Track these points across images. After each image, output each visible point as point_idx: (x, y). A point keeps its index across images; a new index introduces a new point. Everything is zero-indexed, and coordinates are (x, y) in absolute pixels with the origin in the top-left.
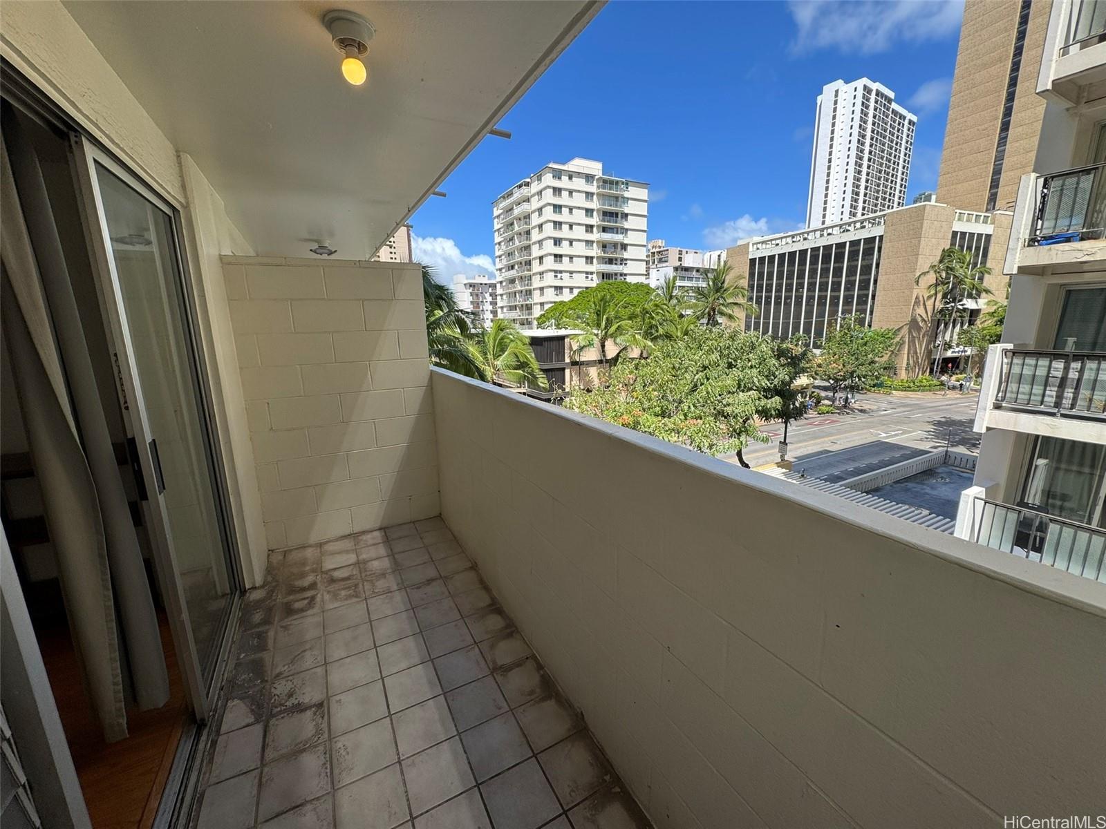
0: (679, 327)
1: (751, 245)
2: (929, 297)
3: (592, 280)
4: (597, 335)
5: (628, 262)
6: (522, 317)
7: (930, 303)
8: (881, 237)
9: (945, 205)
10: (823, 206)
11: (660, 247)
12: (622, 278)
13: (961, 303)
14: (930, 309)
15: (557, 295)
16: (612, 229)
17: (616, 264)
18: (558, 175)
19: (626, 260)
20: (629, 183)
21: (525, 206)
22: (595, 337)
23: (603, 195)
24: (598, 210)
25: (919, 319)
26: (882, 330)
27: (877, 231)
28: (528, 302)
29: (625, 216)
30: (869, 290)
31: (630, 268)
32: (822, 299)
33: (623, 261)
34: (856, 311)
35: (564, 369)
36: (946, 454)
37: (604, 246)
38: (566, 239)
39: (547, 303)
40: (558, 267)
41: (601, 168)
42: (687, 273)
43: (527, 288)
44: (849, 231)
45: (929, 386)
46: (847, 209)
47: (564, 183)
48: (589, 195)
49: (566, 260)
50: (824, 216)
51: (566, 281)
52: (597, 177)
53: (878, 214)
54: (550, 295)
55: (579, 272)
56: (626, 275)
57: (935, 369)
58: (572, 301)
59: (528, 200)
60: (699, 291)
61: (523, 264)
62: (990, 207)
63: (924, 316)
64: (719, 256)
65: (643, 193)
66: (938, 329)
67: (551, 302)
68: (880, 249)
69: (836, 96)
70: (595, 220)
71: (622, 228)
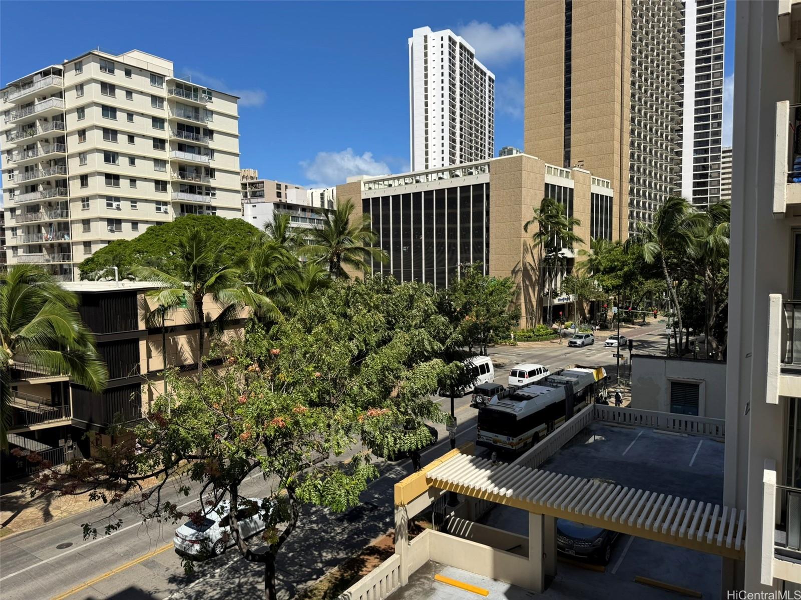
1: (362, 184)
2: (535, 246)
3: (166, 212)
4: (187, 288)
5: (217, 192)
6: (51, 263)
7: (535, 251)
8: (488, 184)
9: (537, 158)
10: (425, 150)
11: (252, 178)
12: (209, 212)
13: (560, 252)
14: (536, 257)
15: (112, 231)
16: (193, 147)
17: (200, 193)
18: (108, 66)
19: (214, 189)
20: (213, 93)
21: (55, 102)
22: (186, 292)
23: (177, 102)
24: (171, 122)
25: (529, 268)
26: (502, 279)
27: (482, 178)
28: (63, 241)
29: (210, 133)
31: (219, 200)
33: (210, 191)
34: (474, 259)
35: (136, 343)
36: (594, 408)
37: (182, 169)
38: (124, 155)
39: (96, 242)
40: (112, 191)
41: (172, 68)
42: (291, 211)
43: (59, 219)
44: (458, 176)
45: (546, 335)
46: (447, 156)
47: (118, 78)
48: (157, 100)
49: (124, 183)
50: (427, 160)
51: (125, 212)
52: (167, 78)
53: (474, 163)
54: (100, 232)
55: (146, 201)
56: (214, 208)
57: (548, 318)
58: (138, 240)
59: (60, 94)
60: (318, 234)
61: (54, 184)
62: (567, 164)
63: (532, 263)
64: (322, 195)
65: (232, 108)
66: (544, 277)
67: (103, 242)
68: (487, 196)
69: (426, 41)
70: (167, 133)
71: (207, 148)
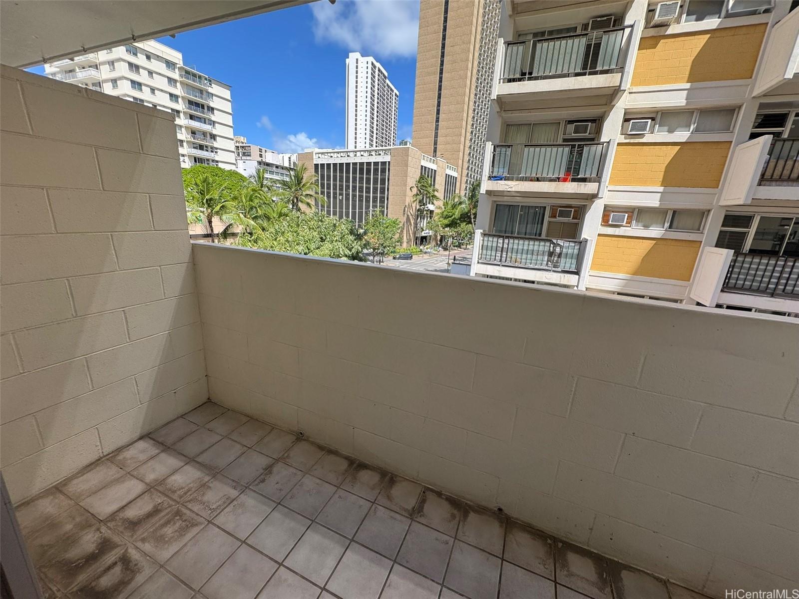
0: (275, 210)
1: (314, 154)
2: (414, 201)
3: (184, 162)
4: (202, 212)
5: (218, 150)
7: (414, 205)
8: (389, 162)
9: (417, 150)
10: (355, 136)
11: (243, 143)
12: (214, 164)
13: (427, 206)
14: (414, 208)
16: (200, 118)
17: (207, 151)
18: (133, 51)
19: (217, 148)
20: (212, 81)
21: (93, 72)
22: (201, 214)
23: (187, 85)
24: (183, 98)
25: (410, 214)
26: (394, 219)
27: (387, 158)
29: (212, 109)
30: (385, 194)
31: (220, 156)
32: (361, 197)
33: (213, 149)
34: (380, 207)
37: (193, 133)
41: (181, 58)
42: (268, 167)
44: (372, 155)
45: (416, 252)
46: (368, 141)
47: (141, 60)
48: (172, 81)
50: (356, 143)
52: (178, 66)
53: (383, 148)
56: (217, 162)
57: (418, 242)
59: (96, 67)
60: (284, 183)
62: (434, 155)
63: (412, 212)
64: (290, 158)
65: (226, 93)
66: (417, 220)
68: (389, 169)
69: (357, 63)
70: (181, 106)
71: (210, 120)
